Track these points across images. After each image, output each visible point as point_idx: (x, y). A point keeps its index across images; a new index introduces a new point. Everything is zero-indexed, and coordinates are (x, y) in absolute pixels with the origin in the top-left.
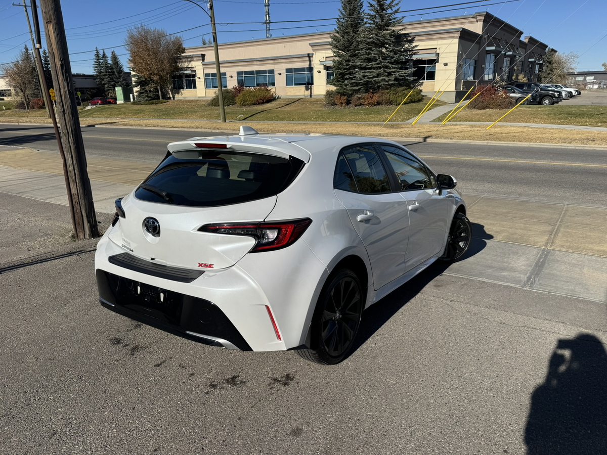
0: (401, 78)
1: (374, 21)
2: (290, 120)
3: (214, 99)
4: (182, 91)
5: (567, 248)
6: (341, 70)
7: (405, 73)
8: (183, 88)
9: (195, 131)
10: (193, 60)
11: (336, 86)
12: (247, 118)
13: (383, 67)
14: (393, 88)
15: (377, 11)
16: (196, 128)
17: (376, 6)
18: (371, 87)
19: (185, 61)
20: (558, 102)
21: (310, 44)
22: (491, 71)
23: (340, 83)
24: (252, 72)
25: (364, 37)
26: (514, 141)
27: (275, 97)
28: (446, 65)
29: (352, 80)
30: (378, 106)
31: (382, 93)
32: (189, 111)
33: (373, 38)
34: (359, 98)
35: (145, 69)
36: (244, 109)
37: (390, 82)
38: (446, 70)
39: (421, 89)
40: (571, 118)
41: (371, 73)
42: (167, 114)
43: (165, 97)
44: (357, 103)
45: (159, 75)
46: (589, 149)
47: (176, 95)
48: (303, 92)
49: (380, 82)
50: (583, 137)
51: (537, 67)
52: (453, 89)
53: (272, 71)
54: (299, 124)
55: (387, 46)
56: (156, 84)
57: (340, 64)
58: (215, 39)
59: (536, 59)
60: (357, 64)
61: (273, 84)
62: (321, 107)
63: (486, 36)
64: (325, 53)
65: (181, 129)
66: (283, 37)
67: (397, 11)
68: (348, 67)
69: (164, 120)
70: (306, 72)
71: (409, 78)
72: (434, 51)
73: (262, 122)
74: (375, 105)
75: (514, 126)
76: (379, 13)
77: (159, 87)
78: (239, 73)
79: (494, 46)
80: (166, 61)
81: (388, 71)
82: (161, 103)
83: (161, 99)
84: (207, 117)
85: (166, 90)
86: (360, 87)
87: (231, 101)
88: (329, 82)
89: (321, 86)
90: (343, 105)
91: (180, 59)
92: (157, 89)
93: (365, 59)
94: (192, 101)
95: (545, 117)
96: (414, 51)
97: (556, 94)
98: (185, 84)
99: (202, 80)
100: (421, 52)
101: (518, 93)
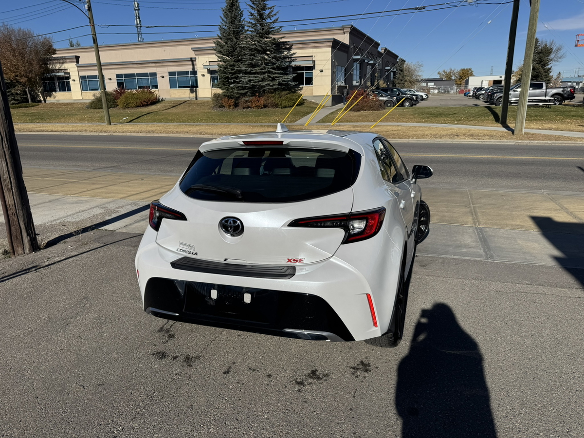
0: (284, 83)
1: (255, 29)
2: (180, 122)
3: (93, 102)
4: (55, 94)
5: (492, 225)
6: (226, 73)
7: (287, 79)
8: (55, 91)
9: (79, 135)
10: (66, 62)
11: (223, 89)
12: (133, 120)
13: (266, 72)
14: (277, 92)
15: (258, 19)
16: (80, 132)
17: (256, 15)
18: (256, 91)
19: (57, 63)
20: (415, 105)
21: (192, 48)
22: (358, 77)
23: (227, 86)
24: (133, 75)
25: (247, 44)
26: (395, 138)
27: (159, 99)
28: (322, 71)
29: (239, 83)
30: (265, 109)
31: (268, 97)
32: (66, 115)
33: (255, 44)
34: (247, 101)
35: (10, 70)
36: (128, 111)
37: (274, 87)
38: (322, 76)
39: (301, 93)
40: (432, 117)
41: (256, 77)
42: (41, 118)
43: (35, 100)
44: (244, 106)
45: (27, 77)
46: (457, 142)
47: (48, 98)
48: (188, 94)
49: (265, 87)
50: (449, 133)
51: (392, 74)
52: (330, 93)
53: (154, 74)
54: (191, 125)
55: (269, 53)
56: (23, 86)
57: (226, 68)
58: (95, 41)
59: (391, 67)
60: (242, 69)
61: (156, 87)
62: (209, 109)
63: (352, 46)
64: (208, 58)
65: (63, 133)
66: (162, 41)
67: (275, 21)
68: (233, 71)
69: (39, 124)
70: (190, 76)
71: (291, 83)
72: (310, 58)
73: (151, 124)
74: (262, 108)
75: (389, 126)
76: (260, 22)
77: (27, 90)
78: (118, 76)
79: (359, 55)
80: (35, 63)
81: (272, 76)
82: (31, 106)
83: (30, 102)
84: (88, 120)
85: (36, 93)
86: (246, 91)
87: (112, 103)
88: (213, 85)
89: (206, 90)
90: (232, 107)
91: (51, 60)
92: (25, 92)
93: (249, 65)
94: (67, 104)
95: (411, 117)
96: (293, 58)
97: (414, 97)
98: (57, 87)
99: (78, 82)
100: (299, 59)
101: (386, 97)
